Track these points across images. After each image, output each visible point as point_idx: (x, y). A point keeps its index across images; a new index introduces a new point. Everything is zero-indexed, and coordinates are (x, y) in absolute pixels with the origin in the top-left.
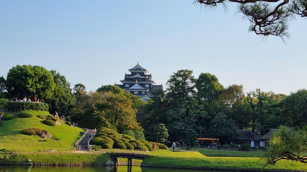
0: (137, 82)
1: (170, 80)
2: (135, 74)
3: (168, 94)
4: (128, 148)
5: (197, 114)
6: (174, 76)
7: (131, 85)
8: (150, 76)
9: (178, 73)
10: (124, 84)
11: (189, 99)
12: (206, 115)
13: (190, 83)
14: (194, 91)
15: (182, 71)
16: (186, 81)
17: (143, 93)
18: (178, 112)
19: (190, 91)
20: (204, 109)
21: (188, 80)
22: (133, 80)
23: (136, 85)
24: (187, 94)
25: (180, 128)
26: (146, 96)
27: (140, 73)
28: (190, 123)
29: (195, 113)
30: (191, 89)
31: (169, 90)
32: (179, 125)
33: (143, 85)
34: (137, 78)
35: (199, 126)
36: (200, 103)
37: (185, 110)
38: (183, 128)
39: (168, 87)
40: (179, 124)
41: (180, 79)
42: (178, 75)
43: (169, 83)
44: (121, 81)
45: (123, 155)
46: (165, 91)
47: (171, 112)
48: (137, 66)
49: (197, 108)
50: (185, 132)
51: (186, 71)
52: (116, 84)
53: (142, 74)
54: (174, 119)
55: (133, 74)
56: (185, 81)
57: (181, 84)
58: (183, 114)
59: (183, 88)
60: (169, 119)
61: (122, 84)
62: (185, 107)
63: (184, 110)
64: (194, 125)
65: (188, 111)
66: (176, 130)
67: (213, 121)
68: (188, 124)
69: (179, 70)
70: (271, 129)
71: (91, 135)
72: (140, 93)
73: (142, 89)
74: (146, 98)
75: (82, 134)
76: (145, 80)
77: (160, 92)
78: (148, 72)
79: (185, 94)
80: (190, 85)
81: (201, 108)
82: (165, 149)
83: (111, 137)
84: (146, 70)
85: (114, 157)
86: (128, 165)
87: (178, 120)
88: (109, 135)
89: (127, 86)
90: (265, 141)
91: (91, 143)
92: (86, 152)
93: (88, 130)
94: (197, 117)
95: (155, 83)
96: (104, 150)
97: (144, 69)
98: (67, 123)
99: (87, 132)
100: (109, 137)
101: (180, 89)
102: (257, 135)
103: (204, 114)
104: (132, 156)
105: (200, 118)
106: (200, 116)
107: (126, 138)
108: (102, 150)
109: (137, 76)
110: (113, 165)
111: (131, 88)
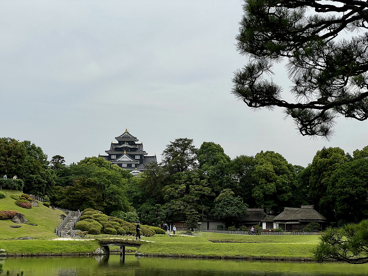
0: (125, 153)
1: (167, 150)
2: (123, 142)
3: (165, 166)
5: (199, 190)
6: (171, 145)
7: (118, 156)
8: (141, 145)
9: (176, 142)
10: (110, 155)
11: (189, 173)
12: (209, 192)
14: (195, 163)
15: (181, 140)
16: (185, 152)
17: (133, 166)
18: (176, 189)
19: (190, 163)
21: (188, 151)
22: (121, 149)
23: (125, 156)
24: (187, 168)
25: (179, 207)
26: (136, 169)
27: (128, 142)
28: (190, 202)
29: (196, 190)
30: (191, 161)
31: (166, 162)
32: (177, 204)
33: (132, 157)
34: (126, 149)
35: (201, 205)
36: (202, 178)
37: (185, 187)
38: (182, 207)
39: (164, 159)
40: (178, 202)
41: (178, 149)
42: (176, 145)
43: (165, 154)
44: (106, 151)
46: (161, 164)
47: (168, 188)
48: (126, 134)
49: (197, 183)
50: (184, 212)
51: (186, 140)
52: (100, 155)
53: (132, 143)
54: (172, 197)
55: (121, 143)
56: (183, 152)
57: (179, 155)
58: (182, 191)
59: (182, 160)
60: (166, 196)
61: (108, 155)
62: (184, 182)
63: (183, 186)
64: (195, 204)
65: (188, 188)
66: (174, 210)
67: (217, 198)
68: (188, 202)
69: (177, 139)
70: (286, 208)
71: (75, 218)
72: (129, 166)
73: (132, 160)
74: (136, 171)
75: (63, 216)
76: (135, 149)
77: (155, 165)
78: (138, 140)
79: (184, 167)
80: (190, 156)
81: (204, 184)
82: (163, 234)
83: (98, 221)
84: (136, 138)
85: (104, 245)
86: (121, 255)
87: (176, 198)
88: (96, 218)
89: (113, 157)
90: (279, 223)
91: (75, 228)
92: (70, 239)
93: (70, 212)
94: (199, 194)
95: (147, 154)
96: (91, 235)
97: (134, 137)
98: (44, 204)
99: (70, 214)
100: (95, 220)
101: (179, 162)
102: (269, 214)
103: (207, 191)
104: (126, 243)
105: (203, 196)
106: (203, 193)
107: (117, 221)
108: (88, 235)
109: (126, 145)
110: (103, 254)
111: (118, 160)
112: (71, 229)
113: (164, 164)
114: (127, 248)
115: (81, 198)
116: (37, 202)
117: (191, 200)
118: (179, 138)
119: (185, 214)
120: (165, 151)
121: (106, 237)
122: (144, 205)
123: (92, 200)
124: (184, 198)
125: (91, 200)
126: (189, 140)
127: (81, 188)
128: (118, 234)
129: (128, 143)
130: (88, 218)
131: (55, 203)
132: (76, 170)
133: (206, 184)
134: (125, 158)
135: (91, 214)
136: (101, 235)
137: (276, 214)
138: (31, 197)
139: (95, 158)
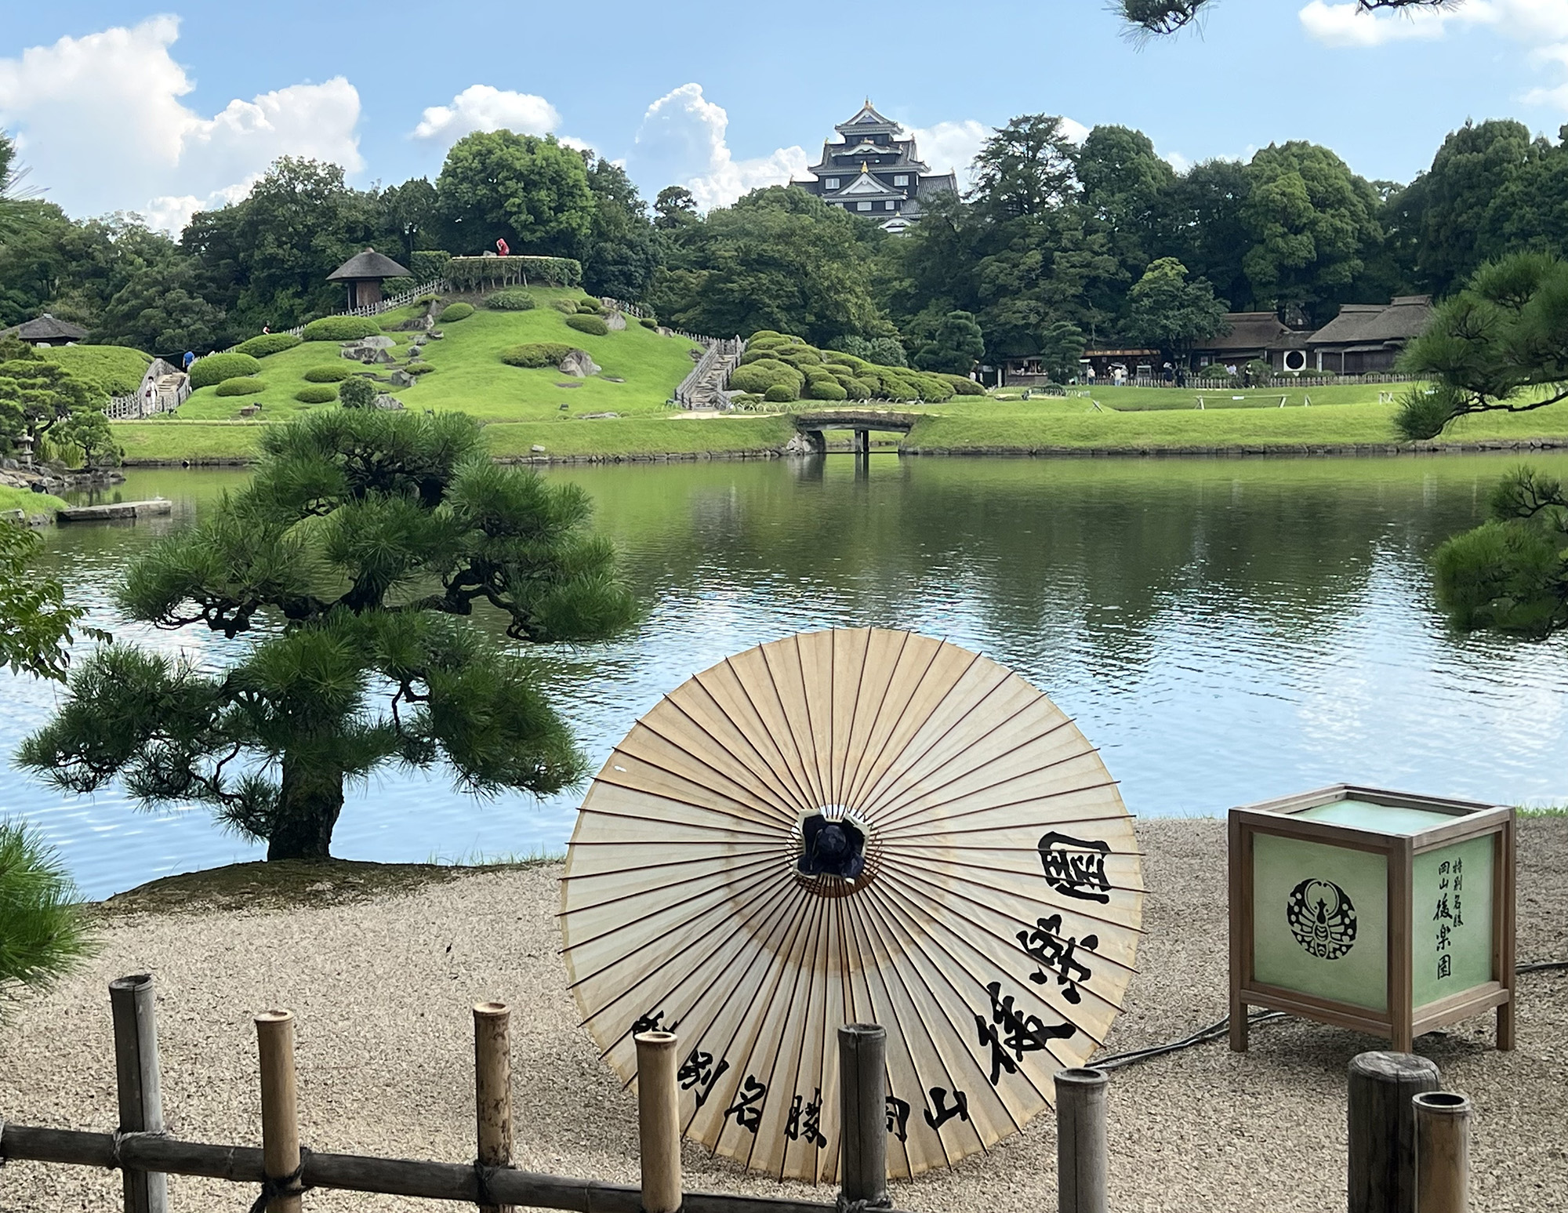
0: (865, 169)
1: (983, 154)
2: (859, 139)
3: (979, 202)
4: (853, 396)
5: (1082, 266)
6: (996, 140)
7: (846, 181)
8: (910, 144)
9: (1012, 129)
10: (822, 179)
11: (1051, 218)
12: (1113, 269)
13: (1056, 163)
14: (1070, 187)
15: (1026, 120)
16: (1039, 155)
17: (890, 206)
18: (1015, 266)
19: (1055, 188)
20: (1104, 249)
21: (1047, 152)
22: (854, 161)
23: (864, 178)
24: (1043, 202)
25: (1024, 318)
26: (898, 215)
27: (873, 137)
28: (1056, 302)
29: (1074, 266)
30: (1057, 182)
31: (982, 189)
32: (1020, 309)
33: (886, 179)
34: (867, 157)
35: (1089, 308)
36: (1089, 230)
37: (1039, 257)
38: (1033, 319)
39: (976, 180)
40: (1020, 304)
41: (1018, 149)
42: (1011, 137)
43: (980, 164)
44: (810, 169)
45: (839, 421)
46: (968, 196)
47: (991, 266)
48: (867, 113)
49: (1077, 246)
50: (1039, 332)
51: (1040, 119)
52: (795, 179)
53: (884, 140)
54: (1002, 291)
55: (851, 141)
56: (1034, 156)
57: (1021, 166)
58: (1031, 270)
59: (1030, 181)
60: (984, 289)
61: (816, 179)
62: (1038, 245)
63: (1035, 257)
64: (1071, 307)
65: (1048, 260)
66: (1007, 326)
67: (1136, 288)
68: (1049, 302)
69: (1015, 119)
70: (1346, 308)
71: (727, 358)
72: (878, 206)
73: (885, 191)
74: (897, 222)
75: (697, 355)
76: (892, 159)
77: (949, 199)
78: (902, 131)
79: (1037, 200)
80: (1053, 166)
81: (1096, 248)
82: (976, 393)
83: (792, 363)
84: (894, 125)
85: (811, 429)
86: (857, 453)
87: (1016, 293)
88: (786, 357)
89: (832, 184)
90: (1324, 350)
91: (729, 386)
92: (716, 415)
93: (715, 342)
94: (1081, 277)
95: (929, 169)
96: (774, 404)
97: (889, 122)
98: (643, 324)
99: (713, 348)
100: (786, 361)
101: (1020, 186)
102: (1296, 328)
103: (1107, 264)
104: (872, 423)
105: (1093, 282)
106: (1094, 273)
107: (843, 362)
108: (766, 405)
109: (866, 148)
110: (808, 454)
111: (844, 193)
112: (719, 389)
113: (980, 195)
114: (873, 435)
115: (741, 302)
116: (624, 318)
117: (1057, 297)
118: (1021, 117)
119: (1041, 337)
120: (979, 157)
121: (816, 407)
122: (923, 316)
123: (772, 306)
124: (1037, 289)
125: (769, 306)
126: (1050, 120)
127: (739, 275)
128: (848, 399)
129: (872, 142)
130: (764, 356)
131: (673, 318)
132: (727, 226)
133: (1102, 246)
134: (865, 185)
135: (771, 347)
136: (803, 403)
137: (1314, 326)
138: (606, 303)
139: (778, 188)
